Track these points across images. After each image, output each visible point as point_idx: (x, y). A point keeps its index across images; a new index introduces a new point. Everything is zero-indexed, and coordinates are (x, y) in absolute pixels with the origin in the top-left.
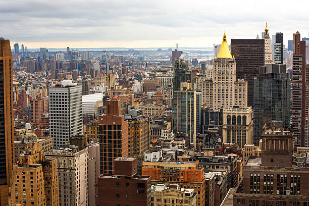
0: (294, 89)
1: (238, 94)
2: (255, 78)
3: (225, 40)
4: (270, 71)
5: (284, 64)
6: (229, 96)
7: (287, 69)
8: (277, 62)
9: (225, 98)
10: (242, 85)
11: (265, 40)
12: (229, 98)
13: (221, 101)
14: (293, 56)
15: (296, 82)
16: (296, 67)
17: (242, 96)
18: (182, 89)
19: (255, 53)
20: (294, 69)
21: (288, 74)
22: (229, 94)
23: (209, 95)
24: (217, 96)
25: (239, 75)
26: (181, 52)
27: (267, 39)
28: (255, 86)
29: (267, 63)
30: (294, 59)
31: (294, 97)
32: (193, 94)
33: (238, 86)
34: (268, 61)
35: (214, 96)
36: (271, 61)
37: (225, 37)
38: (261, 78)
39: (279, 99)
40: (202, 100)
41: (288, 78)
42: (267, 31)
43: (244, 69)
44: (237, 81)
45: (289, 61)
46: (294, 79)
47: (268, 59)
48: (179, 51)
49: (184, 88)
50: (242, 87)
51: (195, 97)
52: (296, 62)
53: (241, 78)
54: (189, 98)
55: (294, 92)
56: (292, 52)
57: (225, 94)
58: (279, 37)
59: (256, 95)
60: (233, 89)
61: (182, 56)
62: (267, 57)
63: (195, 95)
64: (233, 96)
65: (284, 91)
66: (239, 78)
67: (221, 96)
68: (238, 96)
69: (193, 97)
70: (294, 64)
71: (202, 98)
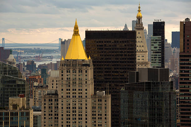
0: (182, 106)
1: (97, 113)
2: (123, 89)
3: (76, 33)
4: (144, 79)
5: (166, 67)
6: (84, 117)
7: (171, 75)
8: (156, 65)
9: (77, 120)
10: (103, 100)
11: (137, 32)
12: (84, 120)
13: (71, 124)
14: (180, 56)
15: (185, 94)
16: (185, 71)
17: (103, 117)
18: (11, 107)
19: (122, 52)
20: (181, 75)
21: (172, 82)
22: (84, 114)
23: (53, 117)
24: (65, 117)
25: (98, 86)
26: (10, 52)
27: (140, 31)
28: (122, 101)
29: (140, 67)
30: (181, 60)
31: (182, 117)
32: (28, 114)
33: (97, 102)
34: (142, 64)
35: (60, 117)
36: (146, 63)
37: (76, 28)
38: (131, 89)
39: (160, 121)
40: (43, 123)
41: (172, 88)
42: (139, 18)
43: (105, 75)
44: (95, 94)
45: (173, 63)
46: (181, 91)
47: (141, 61)
48: (7, 50)
49: (15, 106)
50: (103, 102)
51: (31, 120)
52: (184, 64)
53: (102, 90)
54: (22, 121)
55: (182, 110)
56: (177, 50)
57: (77, 113)
58: (159, 28)
59: (124, 115)
60: (90, 106)
61: (11, 57)
62: (141, 58)
63: (31, 117)
64: (90, 117)
65: (167, 109)
66: (98, 89)
67: (71, 117)
68: (97, 117)
69: (28, 119)
70: (181, 68)
71: (43, 120)
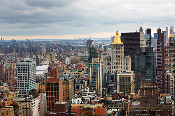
0: (158, 61)
1: (126, 64)
2: (135, 55)
3: (117, 34)
4: (144, 51)
5: (152, 46)
6: (121, 65)
7: (154, 49)
8: (148, 45)
9: (118, 67)
10: (128, 59)
11: (141, 33)
12: (121, 67)
13: (116, 68)
14: (157, 42)
15: (159, 56)
16: (159, 48)
17: (128, 65)
18: (93, 62)
19: (135, 41)
20: (157, 49)
21: (154, 52)
23: (109, 65)
24: (113, 65)
25: (126, 53)
26: (92, 41)
27: (142, 33)
28: (135, 59)
29: (142, 46)
30: (157, 43)
31: (158, 65)
32: (99, 64)
33: (126, 60)
34: (143, 45)
35: (111, 65)
36: (144, 45)
37: (117, 32)
38: (138, 55)
39: (150, 67)
40: (105, 68)
41: (154, 54)
42: (141, 28)
43: (129, 50)
44: (125, 57)
45: (154, 44)
46: (157, 55)
47: (142, 44)
48: (91, 40)
49: (95, 62)
50: (128, 60)
51: (101, 67)
52: (159, 45)
53: (127, 55)
54: (97, 67)
55: (158, 62)
56: (156, 40)
57: (118, 64)
58: (149, 31)
59: (136, 65)
60: (123, 62)
61: (93, 43)
62: (142, 43)
63: (101, 66)
64: (123, 66)
65: (152, 62)
66: (126, 55)
67: (116, 66)
68: (126, 65)
69: (100, 66)
70: (157, 46)
71: (105, 67)
